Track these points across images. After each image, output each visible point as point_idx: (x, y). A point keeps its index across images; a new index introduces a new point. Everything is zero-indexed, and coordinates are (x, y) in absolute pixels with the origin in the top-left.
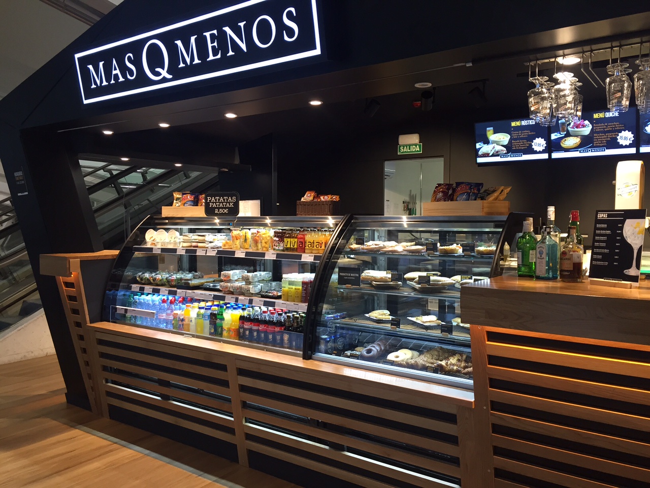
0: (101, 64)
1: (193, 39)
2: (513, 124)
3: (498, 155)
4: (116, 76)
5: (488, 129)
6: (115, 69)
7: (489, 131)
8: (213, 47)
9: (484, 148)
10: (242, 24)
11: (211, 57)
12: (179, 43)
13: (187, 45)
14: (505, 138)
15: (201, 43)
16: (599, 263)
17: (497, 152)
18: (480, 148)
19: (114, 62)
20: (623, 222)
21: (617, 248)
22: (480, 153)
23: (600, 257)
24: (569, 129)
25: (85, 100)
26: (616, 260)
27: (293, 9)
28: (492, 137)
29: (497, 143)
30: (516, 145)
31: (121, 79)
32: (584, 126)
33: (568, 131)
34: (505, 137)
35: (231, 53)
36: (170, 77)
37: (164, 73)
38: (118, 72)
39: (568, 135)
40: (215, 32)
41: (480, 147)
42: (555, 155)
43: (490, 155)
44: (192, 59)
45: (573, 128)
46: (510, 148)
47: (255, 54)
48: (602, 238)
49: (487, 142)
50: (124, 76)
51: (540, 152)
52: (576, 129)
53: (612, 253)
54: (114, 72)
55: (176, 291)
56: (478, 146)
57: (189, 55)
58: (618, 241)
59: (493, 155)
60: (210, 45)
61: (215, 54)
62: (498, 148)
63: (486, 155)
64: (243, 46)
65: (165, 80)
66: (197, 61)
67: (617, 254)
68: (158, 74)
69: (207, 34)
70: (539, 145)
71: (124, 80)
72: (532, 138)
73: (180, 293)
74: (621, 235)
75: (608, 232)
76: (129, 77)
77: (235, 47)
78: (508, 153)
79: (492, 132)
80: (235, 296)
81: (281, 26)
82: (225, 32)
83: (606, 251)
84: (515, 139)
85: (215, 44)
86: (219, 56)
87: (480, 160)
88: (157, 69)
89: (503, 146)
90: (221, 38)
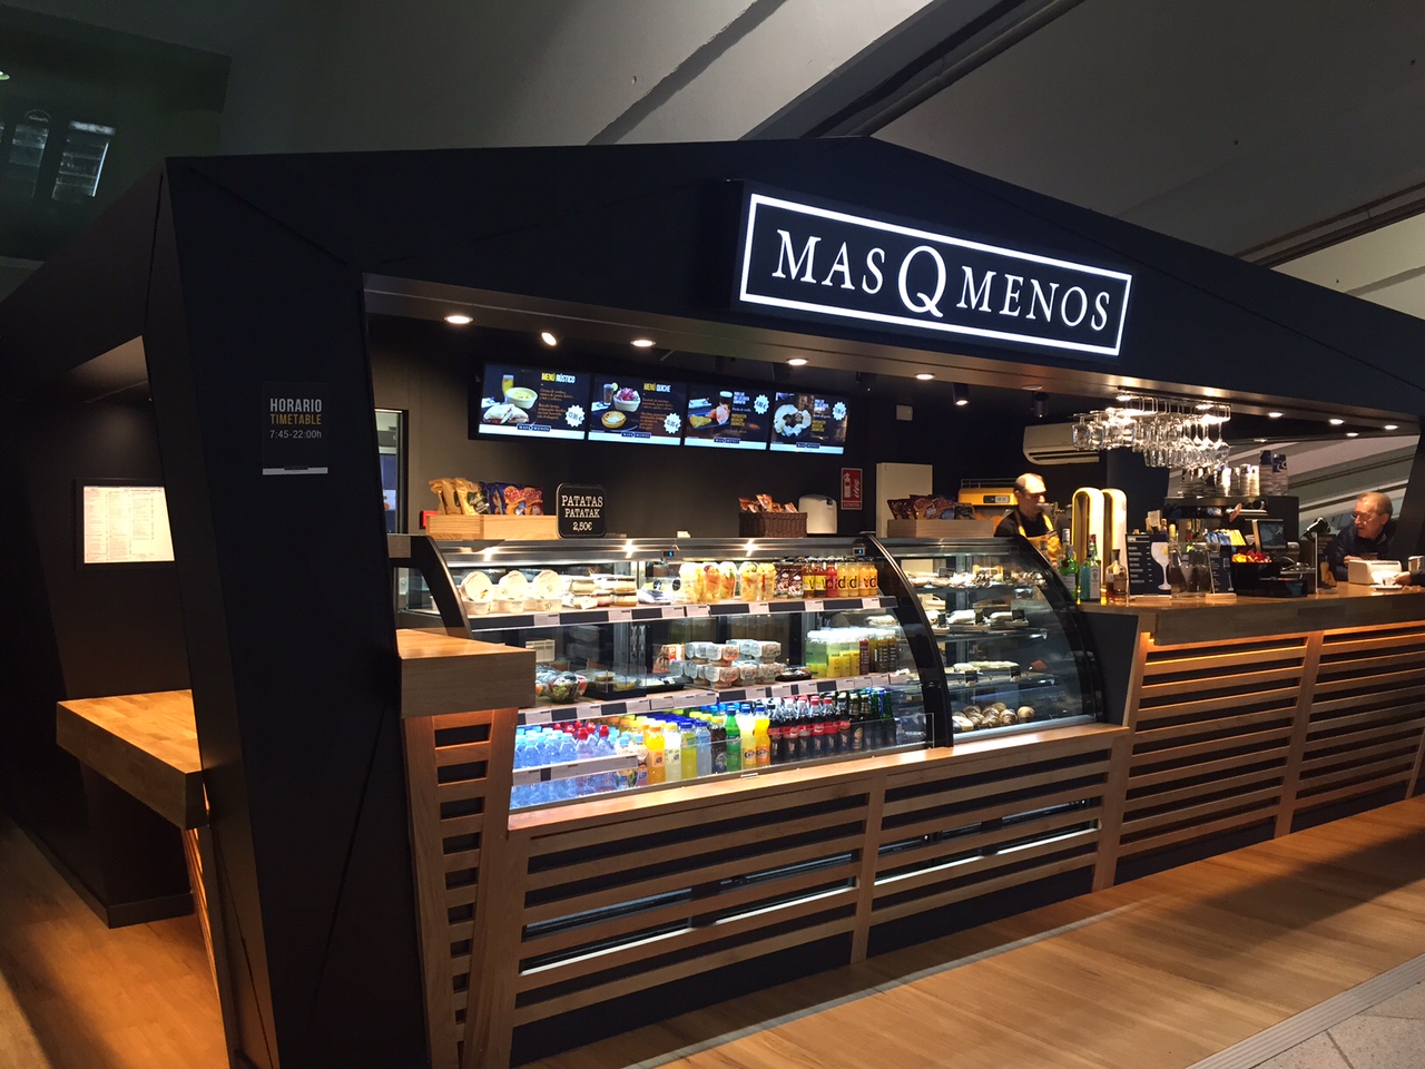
0: (812, 241)
1: (990, 275)
2: (545, 377)
3: (514, 425)
4: (839, 277)
5: (505, 376)
6: (841, 262)
7: (507, 380)
8: (1012, 299)
9: (492, 408)
10: (1054, 286)
11: (1006, 311)
12: (968, 271)
13: (978, 280)
14: (528, 397)
15: (999, 287)
16: (1136, 581)
17: (514, 419)
18: (488, 408)
19: (844, 249)
20: (1150, 545)
21: (1150, 567)
22: (487, 416)
23: (1136, 576)
24: (615, 399)
25: (747, 292)
26: (1150, 578)
27: (1107, 296)
28: (511, 392)
29: (516, 403)
30: (544, 410)
31: (848, 285)
32: (632, 399)
33: (613, 402)
34: (530, 396)
35: (1031, 316)
36: (940, 315)
37: (931, 305)
38: (845, 268)
39: (612, 408)
40: (1021, 279)
41: (488, 405)
42: (594, 436)
43: (503, 421)
44: (980, 303)
45: (619, 398)
46: (534, 416)
47: (1056, 329)
48: (1136, 559)
49: (500, 399)
50: (856, 280)
51: (574, 428)
52: (623, 401)
53: (1146, 572)
54: (836, 267)
55: (625, 704)
56: (485, 403)
57: (976, 295)
58: (1149, 561)
59: (507, 424)
60: (1009, 294)
61: (1012, 309)
62: (517, 412)
63: (495, 421)
64: (1048, 314)
65: (927, 316)
66: (985, 308)
67: (1150, 572)
68: (920, 303)
69: (1011, 278)
70: (575, 416)
71: (853, 288)
72: (566, 405)
73: (635, 707)
74: (1150, 556)
75: (1139, 554)
76: (865, 287)
77: (1039, 311)
78: (530, 422)
79: (511, 383)
80: (764, 687)
81: (1092, 310)
82: (1032, 287)
83: (1141, 570)
84: (544, 402)
85: (1016, 296)
86: (1016, 314)
87: (484, 429)
88: (919, 295)
89: (524, 410)
90: (1026, 291)
